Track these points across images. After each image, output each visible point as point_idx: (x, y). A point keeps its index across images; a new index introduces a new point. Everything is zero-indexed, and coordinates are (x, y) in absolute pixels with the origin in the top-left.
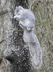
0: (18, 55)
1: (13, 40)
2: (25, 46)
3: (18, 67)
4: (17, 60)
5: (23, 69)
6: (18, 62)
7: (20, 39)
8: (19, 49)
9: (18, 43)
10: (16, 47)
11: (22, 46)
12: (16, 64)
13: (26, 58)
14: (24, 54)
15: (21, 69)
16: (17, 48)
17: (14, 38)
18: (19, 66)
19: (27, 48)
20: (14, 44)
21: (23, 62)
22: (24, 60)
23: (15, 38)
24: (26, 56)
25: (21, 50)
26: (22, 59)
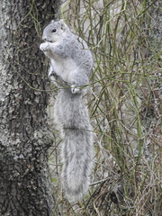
0: (16, 158)
1: (5, 117)
2: (35, 135)
3: (10, 188)
4: (10, 169)
5: (22, 196)
6: (12, 174)
7: (24, 114)
8: (18, 141)
9: (18, 126)
10: (13, 134)
11: (29, 132)
12: (6, 181)
13: (35, 165)
14: (30, 155)
15: (19, 196)
16: (15, 138)
17: (8, 111)
18: (13, 186)
19: (40, 141)
20: (7, 125)
21: (26, 176)
22: (30, 172)
23: (11, 112)
24: (35, 161)
25: (25, 143)
26: (23, 168)
